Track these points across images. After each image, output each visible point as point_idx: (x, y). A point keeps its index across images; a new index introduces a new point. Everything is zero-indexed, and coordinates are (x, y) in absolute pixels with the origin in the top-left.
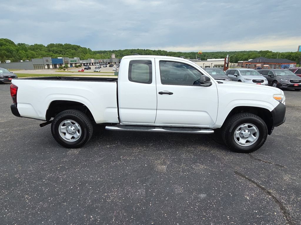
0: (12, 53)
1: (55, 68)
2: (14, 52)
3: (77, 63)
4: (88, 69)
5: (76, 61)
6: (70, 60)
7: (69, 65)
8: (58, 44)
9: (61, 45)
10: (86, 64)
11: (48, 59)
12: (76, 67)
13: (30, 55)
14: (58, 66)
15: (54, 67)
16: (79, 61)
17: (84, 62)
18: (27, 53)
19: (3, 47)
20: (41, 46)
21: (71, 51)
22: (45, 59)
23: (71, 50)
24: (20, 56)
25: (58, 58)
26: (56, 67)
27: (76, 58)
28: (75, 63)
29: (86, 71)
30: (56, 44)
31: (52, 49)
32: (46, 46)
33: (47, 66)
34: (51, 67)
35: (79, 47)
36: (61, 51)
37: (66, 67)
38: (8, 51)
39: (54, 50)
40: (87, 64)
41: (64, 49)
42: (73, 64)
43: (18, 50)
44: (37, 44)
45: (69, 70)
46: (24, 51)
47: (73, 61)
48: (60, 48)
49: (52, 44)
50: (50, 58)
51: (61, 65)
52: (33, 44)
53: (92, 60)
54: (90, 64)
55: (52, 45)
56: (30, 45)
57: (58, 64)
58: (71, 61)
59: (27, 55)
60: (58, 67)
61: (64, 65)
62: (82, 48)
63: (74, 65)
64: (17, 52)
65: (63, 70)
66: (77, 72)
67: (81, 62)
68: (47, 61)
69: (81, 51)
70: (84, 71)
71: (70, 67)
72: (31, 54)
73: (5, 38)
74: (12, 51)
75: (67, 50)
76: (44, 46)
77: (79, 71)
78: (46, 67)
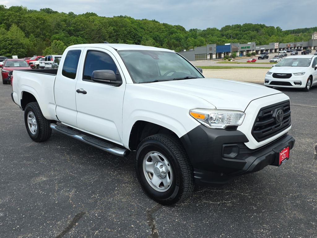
0: (181, 41)
1: (219, 58)
2: (183, 40)
3: (250, 51)
4: (263, 58)
5: (248, 47)
6: (240, 46)
7: (238, 54)
8: (235, 26)
9: (238, 26)
10: (264, 51)
11: (212, 47)
12: (248, 55)
13: (198, 43)
14: (223, 56)
15: (218, 57)
16: (253, 47)
17: (262, 49)
18: (195, 40)
19: (174, 35)
20: (214, 30)
21: (250, 33)
22: (209, 47)
23: (250, 32)
24: (187, 45)
25: (226, 44)
26: (220, 57)
27: (250, 43)
28: (248, 51)
29: (258, 61)
30: (233, 25)
31: (226, 33)
32: (220, 29)
33: (209, 55)
34: (214, 56)
35: (262, 26)
36: (237, 35)
37: (234, 57)
38: (178, 39)
39: (228, 35)
40: (267, 50)
41: (241, 31)
42: (244, 51)
43: (187, 38)
44: (209, 28)
45: (236, 61)
46: (193, 39)
47: (246, 48)
48: (236, 31)
49: (227, 26)
50: (215, 45)
51: (228, 53)
52: (206, 29)
53: (275, 44)
54: (271, 50)
55: (227, 28)
56: (202, 30)
57: (224, 53)
58: (242, 48)
59: (195, 42)
60: (223, 57)
61: (230, 54)
62: (267, 27)
63: (245, 53)
64: (186, 40)
65: (228, 60)
66: (244, 63)
67: (258, 48)
68: (211, 49)
69: (265, 33)
70: (256, 62)
71: (240, 56)
72: (200, 41)
73: (177, 25)
74: (181, 39)
75: (246, 32)
76: (218, 30)
77: (248, 62)
78: (209, 57)
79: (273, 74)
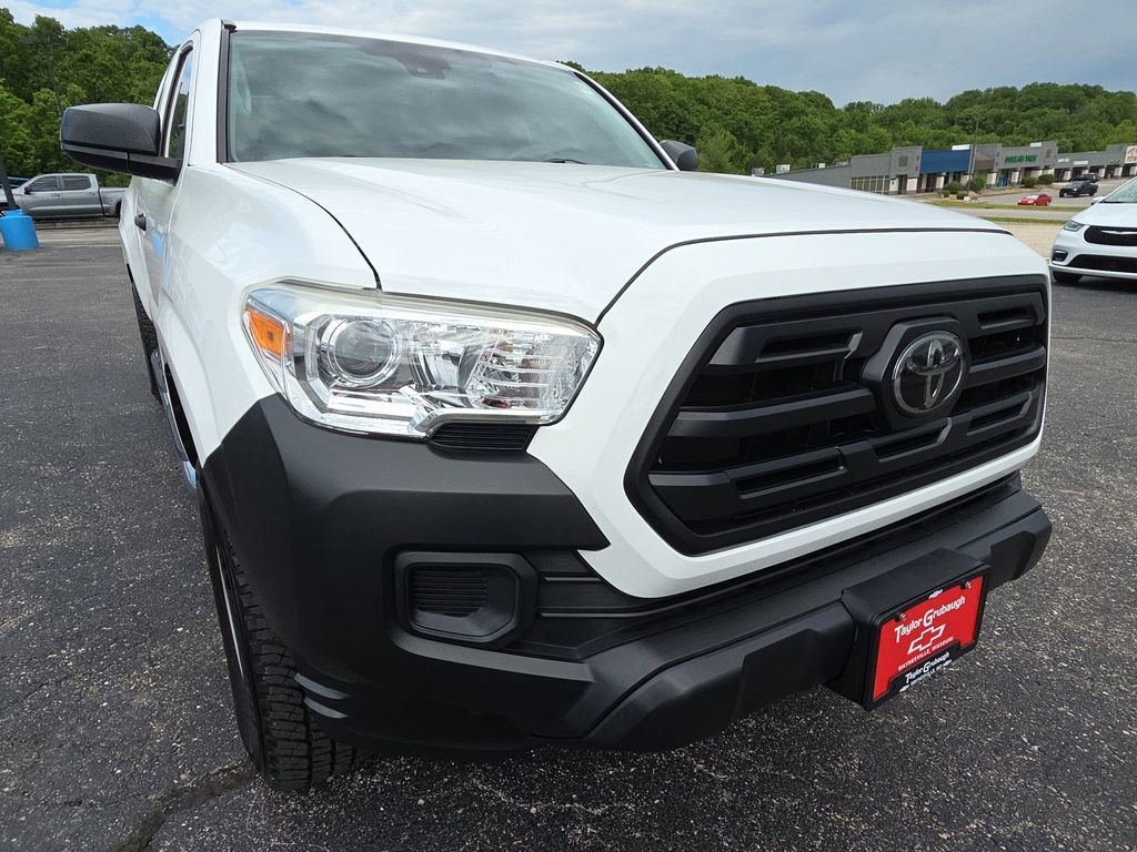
0: (814, 140)
1: (927, 191)
2: (821, 137)
3: (1037, 169)
4: (1076, 195)
5: (1030, 159)
6: (1001, 153)
7: (993, 179)
8: (996, 91)
9: (1007, 94)
10: (1087, 172)
11: (909, 155)
12: (1027, 184)
13: (869, 142)
14: (940, 182)
15: (924, 187)
16: (1048, 156)
17: (1078, 163)
18: (860, 136)
19: (795, 119)
20: (926, 105)
21: (1044, 114)
22: (898, 156)
23: (1046, 110)
24: (833, 150)
25: (955, 148)
26: (930, 188)
27: (1039, 144)
28: (1028, 170)
29: (1057, 202)
30: (989, 90)
31: (962, 115)
32: (943, 103)
33: (896, 182)
34: (912, 184)
35: (1091, 93)
36: (998, 120)
37: (976, 187)
38: (807, 133)
39: (967, 119)
40: (1095, 169)
41: (1015, 110)
42: (1015, 170)
43: (834, 129)
44: (910, 101)
45: (981, 200)
46: (853, 131)
47: (1021, 159)
48: (997, 107)
49: (970, 92)
50: (919, 150)
51: (957, 177)
52: (898, 102)
53: (1129, 148)
54: (1110, 170)
55: (970, 98)
56: (886, 106)
57: (944, 174)
58: (1008, 160)
59: (859, 142)
60: (942, 186)
61: (965, 179)
62: (1108, 95)
63: (1016, 177)
64: (831, 136)
65: (955, 196)
66: (1009, 207)
67: (1063, 161)
68: (903, 162)
69: (1097, 112)
70: (1051, 204)
71: (998, 185)
72: (876, 139)
73: (808, 91)
74: (815, 132)
75: (1029, 112)
76: (937, 106)
77: (1023, 204)
78: (894, 187)
79: (1086, 228)
